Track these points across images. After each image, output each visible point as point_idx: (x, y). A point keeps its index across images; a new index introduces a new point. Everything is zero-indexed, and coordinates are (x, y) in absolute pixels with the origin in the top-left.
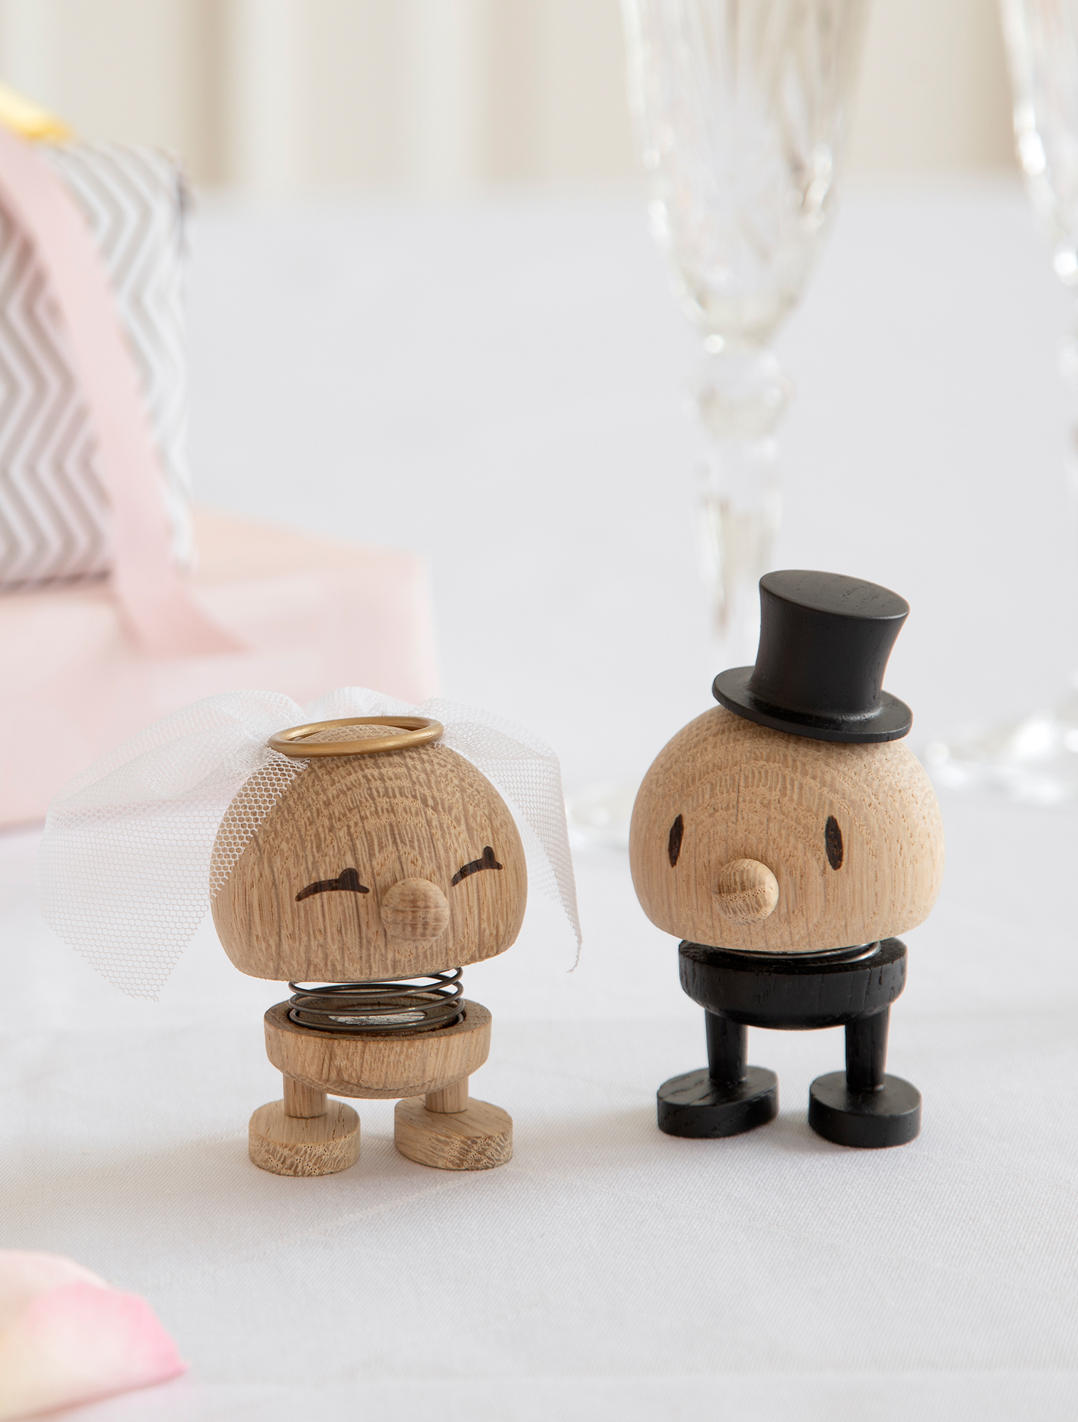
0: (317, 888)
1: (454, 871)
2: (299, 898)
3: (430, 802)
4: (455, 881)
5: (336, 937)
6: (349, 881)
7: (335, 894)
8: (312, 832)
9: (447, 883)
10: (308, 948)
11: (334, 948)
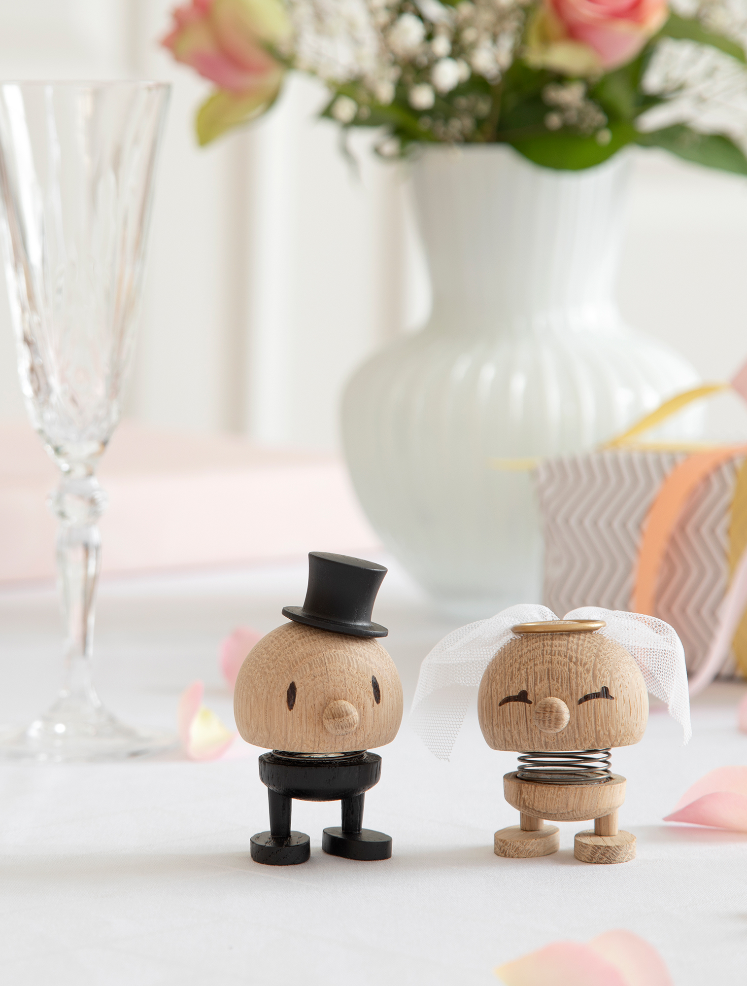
0: (508, 700)
1: (580, 697)
2: (500, 705)
3: (574, 660)
4: (580, 702)
5: (516, 727)
6: (522, 697)
7: (516, 703)
8: (510, 670)
9: (575, 703)
10: (504, 731)
11: (515, 732)
